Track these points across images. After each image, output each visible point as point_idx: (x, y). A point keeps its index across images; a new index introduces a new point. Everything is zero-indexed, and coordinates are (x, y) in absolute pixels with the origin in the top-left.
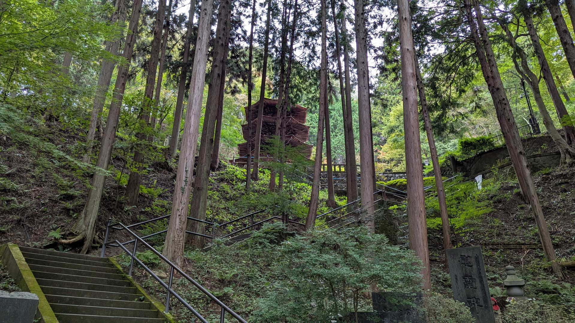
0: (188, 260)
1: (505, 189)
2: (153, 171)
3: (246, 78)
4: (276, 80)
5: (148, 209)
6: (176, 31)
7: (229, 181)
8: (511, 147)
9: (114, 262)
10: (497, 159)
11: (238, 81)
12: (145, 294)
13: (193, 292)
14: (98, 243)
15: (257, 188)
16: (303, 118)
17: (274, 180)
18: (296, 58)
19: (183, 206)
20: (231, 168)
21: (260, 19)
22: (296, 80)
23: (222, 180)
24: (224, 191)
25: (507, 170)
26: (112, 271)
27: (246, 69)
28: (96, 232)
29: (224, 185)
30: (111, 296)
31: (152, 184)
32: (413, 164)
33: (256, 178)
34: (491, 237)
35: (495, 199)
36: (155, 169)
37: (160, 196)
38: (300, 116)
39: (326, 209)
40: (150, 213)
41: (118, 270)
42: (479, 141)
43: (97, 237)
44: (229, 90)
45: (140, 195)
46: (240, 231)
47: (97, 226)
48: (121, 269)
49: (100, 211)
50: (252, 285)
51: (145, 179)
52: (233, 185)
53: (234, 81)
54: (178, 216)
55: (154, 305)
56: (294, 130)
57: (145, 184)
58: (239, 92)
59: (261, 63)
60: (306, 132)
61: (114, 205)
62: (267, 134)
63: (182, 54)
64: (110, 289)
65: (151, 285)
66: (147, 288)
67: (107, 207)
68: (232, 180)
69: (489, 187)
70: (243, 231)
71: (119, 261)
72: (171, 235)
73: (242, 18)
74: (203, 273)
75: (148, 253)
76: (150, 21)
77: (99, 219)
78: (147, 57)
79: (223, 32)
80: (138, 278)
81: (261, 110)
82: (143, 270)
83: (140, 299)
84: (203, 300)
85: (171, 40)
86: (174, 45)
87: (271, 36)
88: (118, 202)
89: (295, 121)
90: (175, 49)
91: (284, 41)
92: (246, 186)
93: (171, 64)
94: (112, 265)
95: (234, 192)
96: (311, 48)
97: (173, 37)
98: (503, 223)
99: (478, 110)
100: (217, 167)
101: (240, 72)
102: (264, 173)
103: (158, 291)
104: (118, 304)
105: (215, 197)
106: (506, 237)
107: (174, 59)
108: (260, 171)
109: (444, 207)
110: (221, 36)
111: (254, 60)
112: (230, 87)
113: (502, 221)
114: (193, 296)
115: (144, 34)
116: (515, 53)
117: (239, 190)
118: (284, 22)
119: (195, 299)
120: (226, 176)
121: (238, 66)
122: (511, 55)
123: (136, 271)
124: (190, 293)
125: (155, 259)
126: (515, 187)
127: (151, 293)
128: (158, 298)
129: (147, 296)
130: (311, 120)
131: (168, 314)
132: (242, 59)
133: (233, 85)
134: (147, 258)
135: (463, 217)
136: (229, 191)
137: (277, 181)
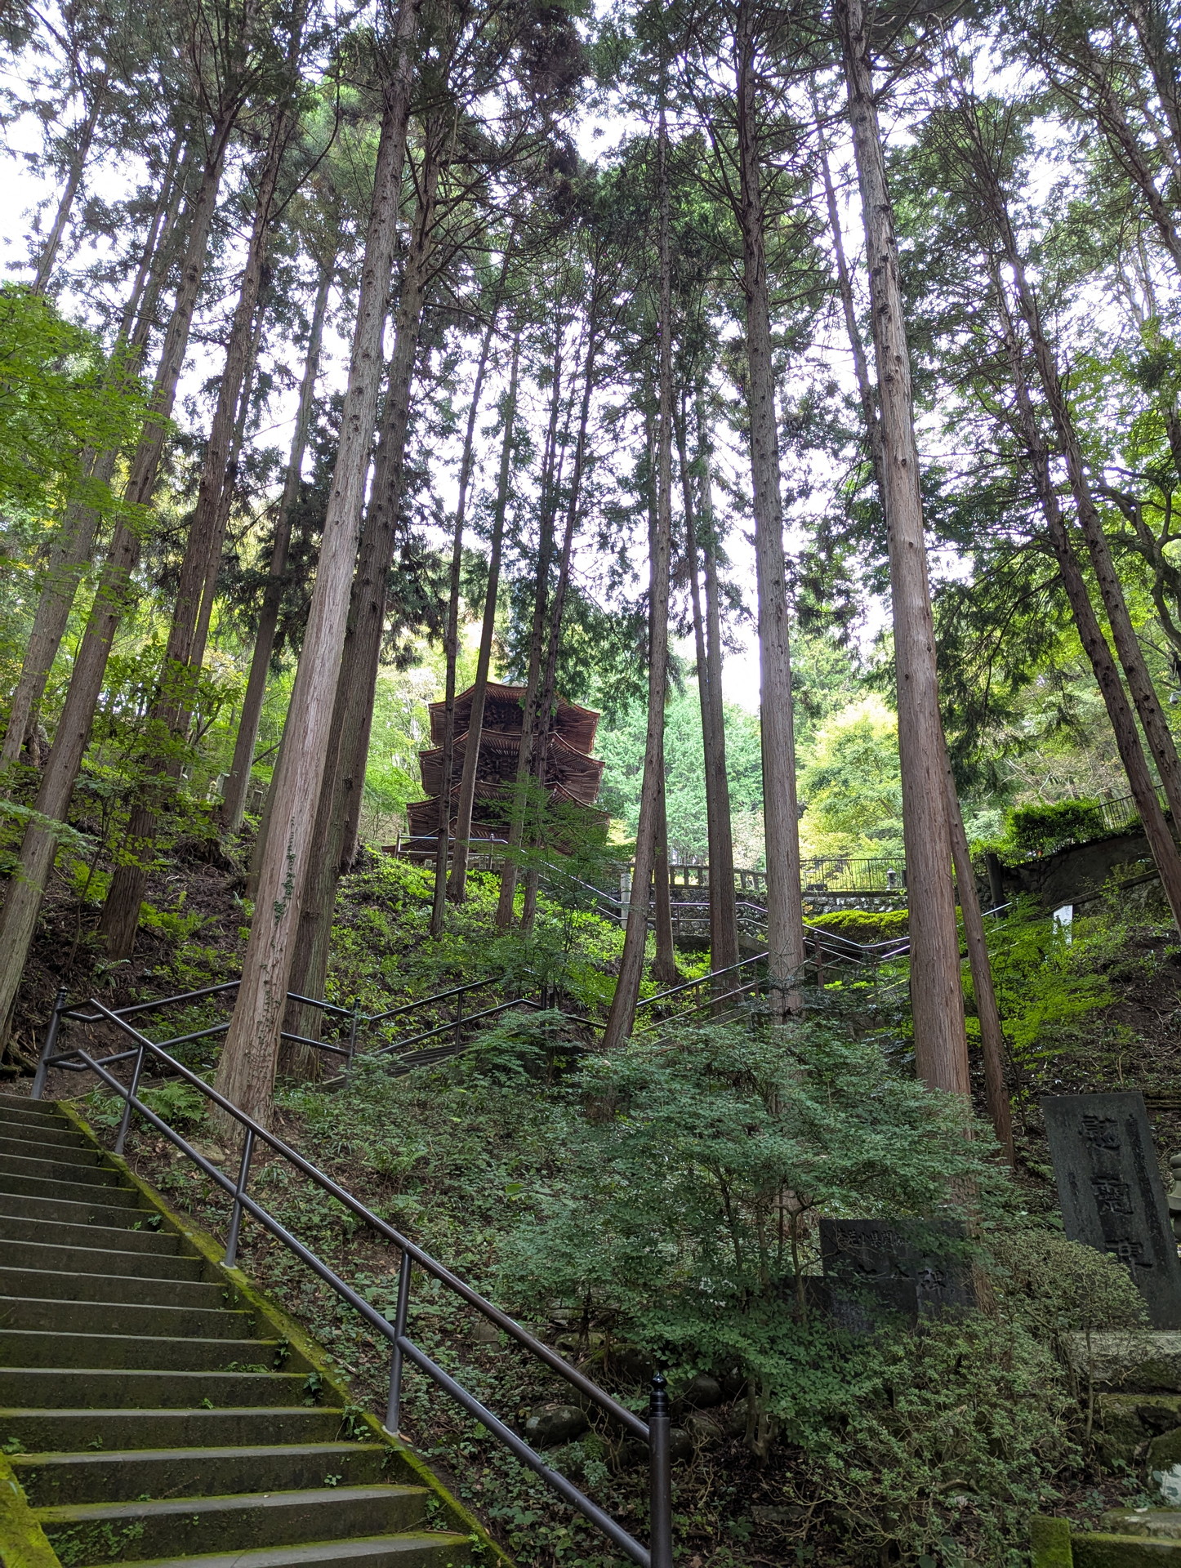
0: (287, 1113)
1: (1138, 945)
2: (177, 867)
3: (438, 624)
4: (518, 632)
5: (162, 971)
6: (255, 492)
7: (385, 902)
8: (1158, 831)
9: (73, 1115)
10: (1114, 865)
11: (417, 632)
12: (163, 1208)
13: (303, 1206)
14: (18, 1061)
15: (463, 921)
16: (586, 739)
17: (511, 903)
18: (577, 574)
19: (277, 955)
20: (390, 866)
21: (482, 469)
22: (575, 633)
23: (366, 898)
24: (372, 929)
25: (1142, 894)
26: (66, 1140)
27: (441, 601)
28: (14, 1030)
29: (371, 911)
30: (65, 1213)
31: (172, 902)
32: (926, 858)
33: (458, 897)
34: (1111, 1074)
35: (1116, 971)
36: (183, 861)
37: (195, 935)
38: (578, 734)
39: (651, 985)
40: (168, 983)
41: (84, 1136)
42: (1063, 814)
43: (14, 1045)
44: (391, 655)
45: (140, 929)
46: (415, 1041)
47: (18, 1014)
48: (92, 1133)
49: (26, 973)
50: (470, 1190)
51: (155, 889)
52: (396, 911)
53: (405, 631)
54: (261, 984)
55: (190, 1242)
56: (562, 771)
57: (155, 901)
58: (417, 661)
59: (481, 587)
60: (595, 776)
61: (67, 954)
62: (489, 778)
63: (267, 554)
64: (63, 1192)
65: (182, 1183)
66: (168, 1192)
67: (45, 960)
68: (394, 899)
69: (1095, 940)
70: (425, 1041)
71: (86, 1110)
72: (241, 1040)
73: (433, 465)
74: (329, 1152)
75: (173, 1090)
76: (182, 460)
77: (23, 994)
78: (171, 558)
79: (388, 493)
80: (143, 1162)
81: (479, 713)
82: (157, 1138)
83: (150, 1224)
84: (332, 1230)
85: (237, 515)
86: (246, 528)
87: (509, 514)
88: (80, 948)
89: (567, 746)
90: (250, 539)
91: (547, 530)
92: (433, 917)
93: (238, 577)
94: (67, 1123)
95: (400, 933)
96: (617, 549)
97: (246, 508)
98: (1140, 1037)
99: (1065, 728)
100: (352, 861)
101: (423, 609)
102: (481, 882)
103: (202, 1202)
104: (84, 1237)
105: (348, 943)
106: (1150, 1076)
107: (243, 566)
108: (470, 878)
109: (985, 987)
110: (384, 503)
111: (463, 576)
112: (395, 648)
113: (1138, 1032)
114: (304, 1219)
115: (166, 497)
116: (1160, 581)
117: (413, 928)
118: (546, 480)
119: (309, 1228)
120: (376, 889)
121: (418, 591)
122: (1151, 586)
123: (136, 1140)
124: (294, 1208)
125: (193, 1107)
126: (1168, 941)
127: (183, 1207)
128: (201, 1221)
129: (169, 1215)
130: (604, 748)
131: (233, 1271)
132: (430, 574)
133: (401, 643)
134: (170, 1105)
135: (1033, 1017)
136: (386, 929)
137: (518, 907)
